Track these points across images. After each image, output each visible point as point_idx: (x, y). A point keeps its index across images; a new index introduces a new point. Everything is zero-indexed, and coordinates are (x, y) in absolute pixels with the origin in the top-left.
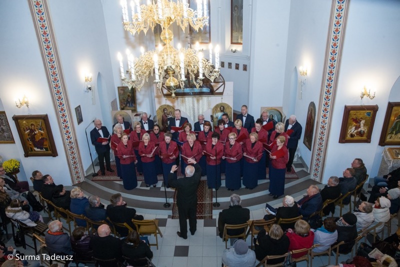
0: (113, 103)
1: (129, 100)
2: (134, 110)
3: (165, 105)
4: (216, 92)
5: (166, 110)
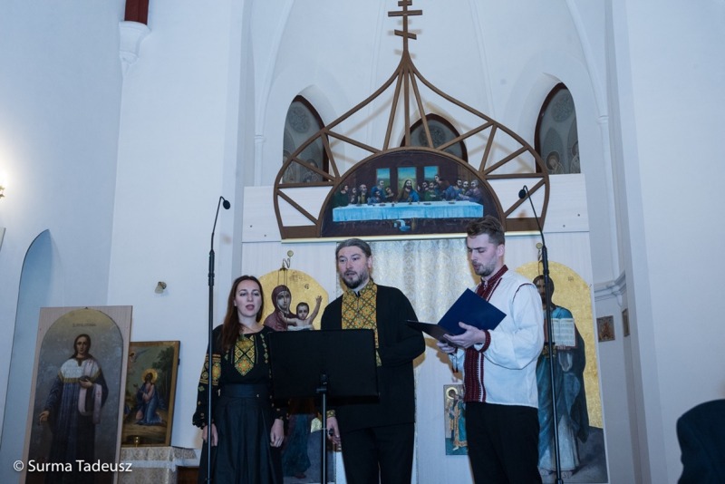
4: (511, 217)
5: (282, 293)
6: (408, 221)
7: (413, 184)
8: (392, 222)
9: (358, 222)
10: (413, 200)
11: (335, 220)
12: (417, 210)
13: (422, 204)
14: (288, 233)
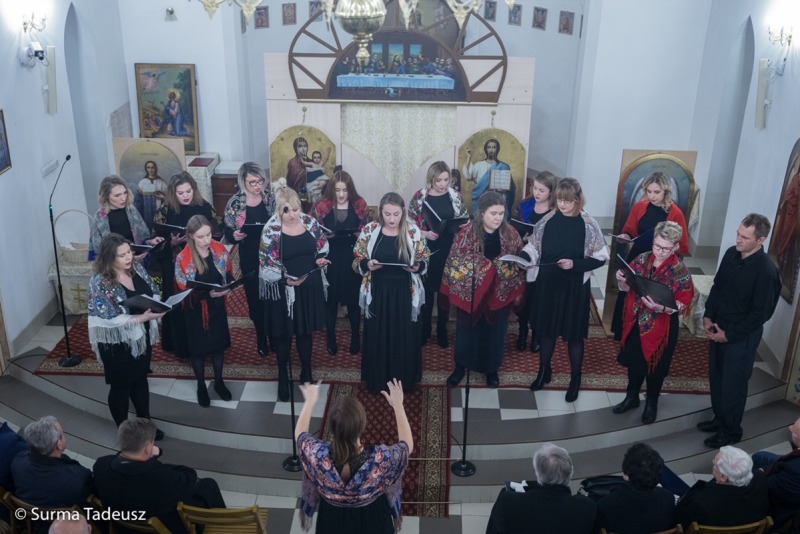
0: (119, 117)
1: (173, 112)
2: (191, 148)
3: (301, 128)
4: (475, 90)
5: (303, 143)
6: (396, 90)
7: (401, 59)
8: (383, 89)
9: (357, 88)
10: (400, 73)
11: (338, 85)
12: (403, 81)
13: (407, 76)
14: (302, 94)
